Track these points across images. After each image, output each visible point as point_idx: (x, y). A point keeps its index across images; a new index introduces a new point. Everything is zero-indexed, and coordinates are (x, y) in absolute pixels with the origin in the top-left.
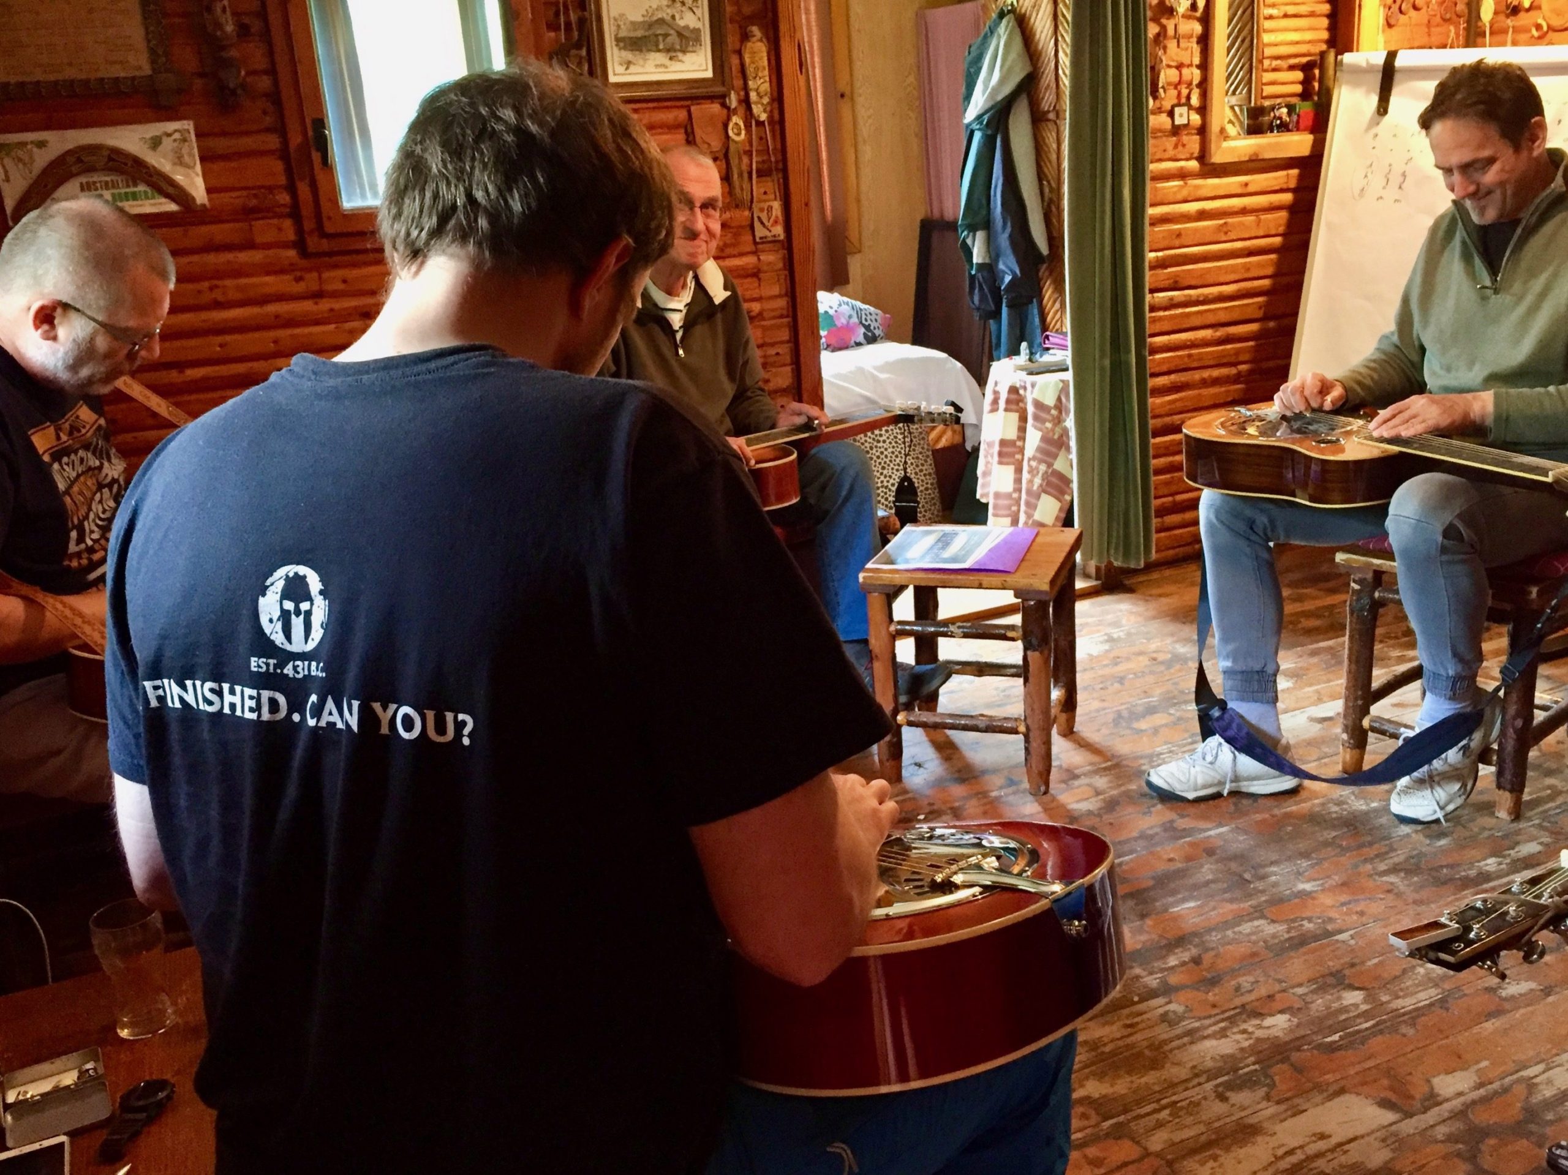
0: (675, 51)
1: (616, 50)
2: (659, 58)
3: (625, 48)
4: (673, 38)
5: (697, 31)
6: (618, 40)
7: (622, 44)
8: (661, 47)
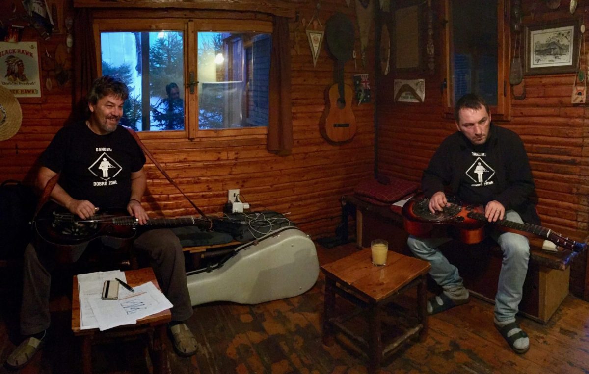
0: (557, 55)
1: (534, 55)
2: (551, 57)
3: (538, 55)
4: (557, 50)
5: (568, 46)
6: (536, 51)
7: (537, 53)
8: (552, 53)
